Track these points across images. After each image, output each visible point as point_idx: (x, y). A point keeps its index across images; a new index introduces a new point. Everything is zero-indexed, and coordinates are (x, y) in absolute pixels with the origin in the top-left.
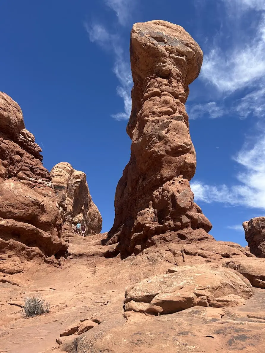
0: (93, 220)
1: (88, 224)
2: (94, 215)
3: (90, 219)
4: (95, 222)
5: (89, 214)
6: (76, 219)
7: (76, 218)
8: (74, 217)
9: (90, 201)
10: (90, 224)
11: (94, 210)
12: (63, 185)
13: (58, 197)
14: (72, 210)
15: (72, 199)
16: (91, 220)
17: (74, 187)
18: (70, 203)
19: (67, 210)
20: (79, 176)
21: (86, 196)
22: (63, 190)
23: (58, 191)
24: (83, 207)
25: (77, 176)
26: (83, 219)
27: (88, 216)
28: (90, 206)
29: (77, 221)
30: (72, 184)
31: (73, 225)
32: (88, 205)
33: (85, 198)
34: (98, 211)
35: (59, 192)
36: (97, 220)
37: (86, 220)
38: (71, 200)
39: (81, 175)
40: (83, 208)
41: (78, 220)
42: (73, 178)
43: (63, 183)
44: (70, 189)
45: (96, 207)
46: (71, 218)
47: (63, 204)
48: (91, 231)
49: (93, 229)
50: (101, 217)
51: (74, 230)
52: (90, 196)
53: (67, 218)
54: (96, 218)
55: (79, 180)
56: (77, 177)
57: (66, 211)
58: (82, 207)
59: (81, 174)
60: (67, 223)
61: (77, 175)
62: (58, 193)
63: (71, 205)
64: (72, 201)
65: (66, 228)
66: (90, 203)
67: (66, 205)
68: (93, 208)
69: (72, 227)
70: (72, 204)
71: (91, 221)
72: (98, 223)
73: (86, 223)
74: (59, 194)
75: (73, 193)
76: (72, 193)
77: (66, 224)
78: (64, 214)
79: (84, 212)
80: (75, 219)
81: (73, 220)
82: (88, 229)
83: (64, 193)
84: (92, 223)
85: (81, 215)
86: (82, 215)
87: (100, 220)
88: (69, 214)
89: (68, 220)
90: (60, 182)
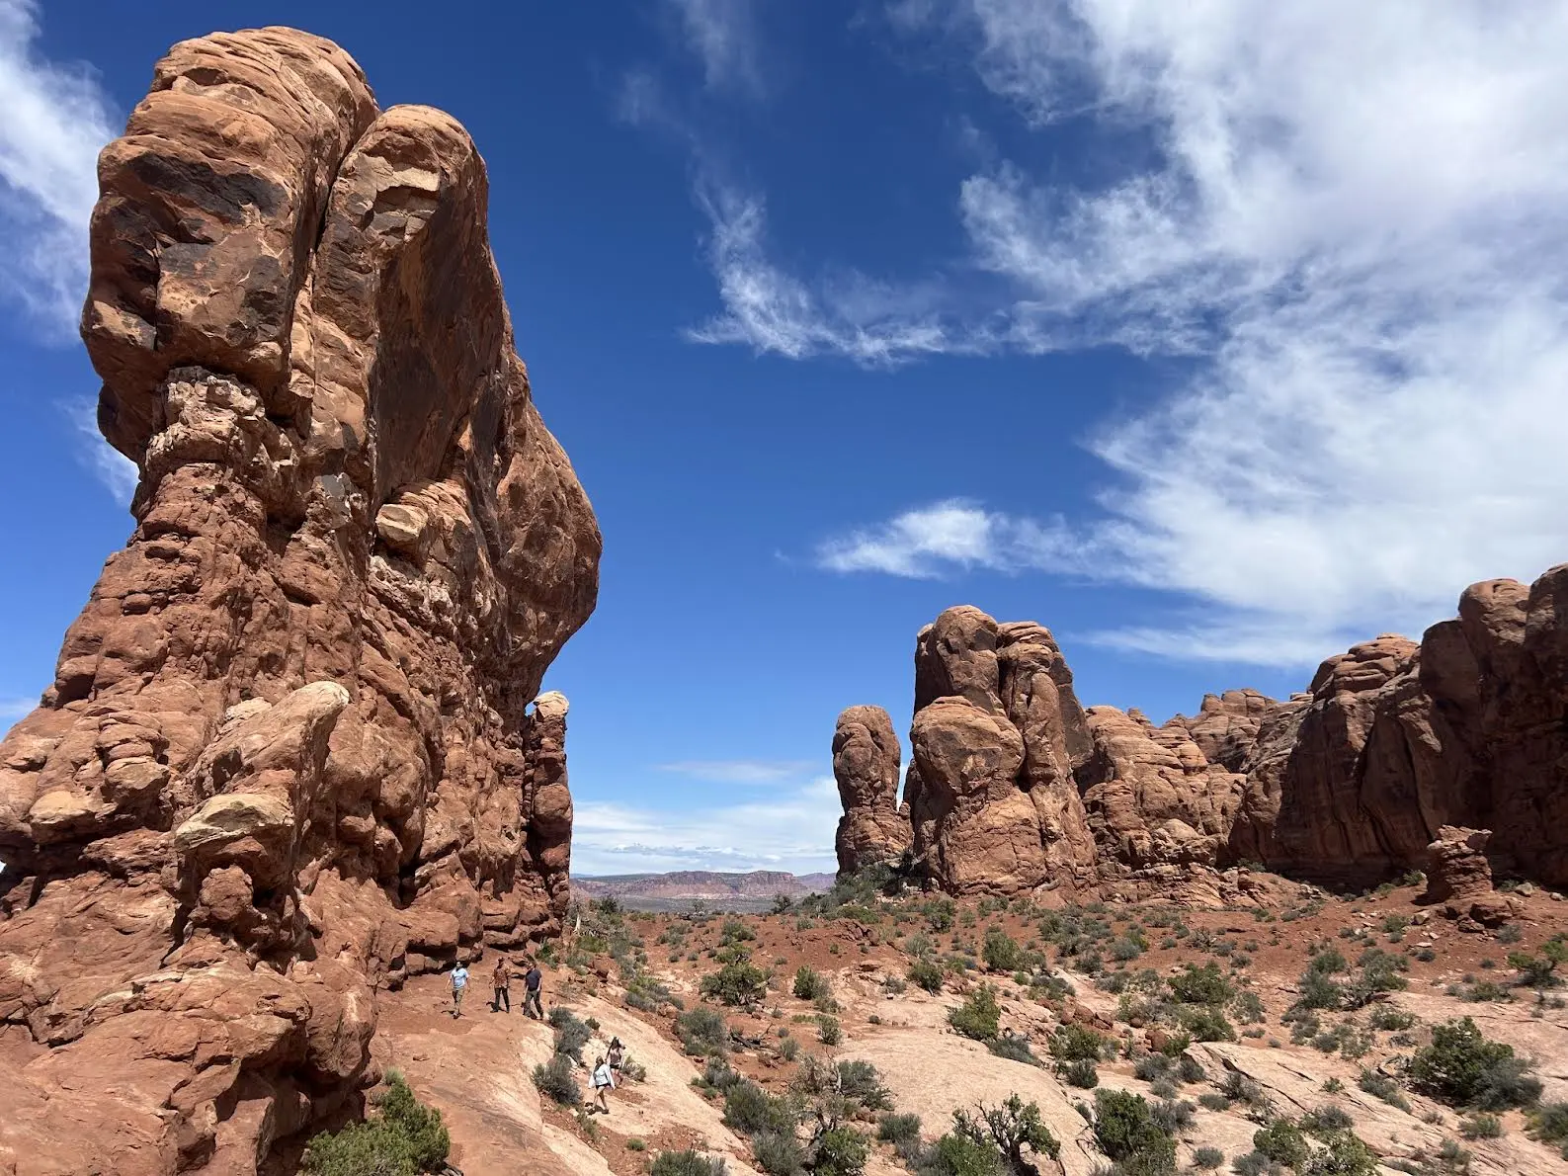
0: (538, 541)
1: (505, 563)
2: (547, 504)
3: (520, 533)
4: (552, 551)
5: (516, 492)
6: (407, 519)
7: (409, 509)
8: (393, 497)
9: (518, 404)
10: (520, 561)
11: (545, 473)
12: (255, 166)
13: (208, 283)
14: (360, 430)
15: (364, 337)
16: (530, 536)
17: (375, 232)
18: (340, 366)
19: (315, 424)
20: (428, 141)
21: (492, 361)
22: (253, 218)
23: (208, 219)
24: (469, 430)
25: (406, 140)
26: (467, 521)
27: (508, 511)
28: (521, 435)
29: (415, 531)
30: (361, 199)
31: (377, 562)
32: (501, 432)
33: (486, 372)
34: (573, 479)
35: (211, 227)
36: (565, 541)
37: (489, 536)
38: (348, 342)
39: (444, 142)
40: (465, 441)
41: (421, 524)
42: (371, 153)
43: (255, 150)
44: (345, 246)
45: (561, 452)
46: (355, 500)
47: (262, 353)
48: (530, 614)
49: (539, 599)
50: (596, 524)
51: (392, 605)
52: (520, 364)
53: (314, 497)
54: (561, 524)
55: (429, 182)
56: (409, 151)
57: (303, 433)
58: (458, 430)
59: (444, 128)
60: (316, 544)
61: (406, 133)
62: (207, 241)
63: (356, 388)
64: (367, 358)
65: (299, 584)
66: (518, 415)
67: (296, 375)
68: (541, 456)
69: (372, 577)
70: (361, 376)
71: (528, 545)
72: (577, 561)
73: (494, 556)
74: (213, 250)
75: (370, 282)
76: (357, 286)
77: (305, 546)
78: (276, 452)
79: (476, 478)
80: (404, 519)
81: (380, 519)
82: (503, 596)
83: (267, 251)
84: (531, 559)
85: (452, 488)
86: (458, 491)
87: (589, 545)
88: (332, 461)
89: (328, 514)
90: (226, 131)
